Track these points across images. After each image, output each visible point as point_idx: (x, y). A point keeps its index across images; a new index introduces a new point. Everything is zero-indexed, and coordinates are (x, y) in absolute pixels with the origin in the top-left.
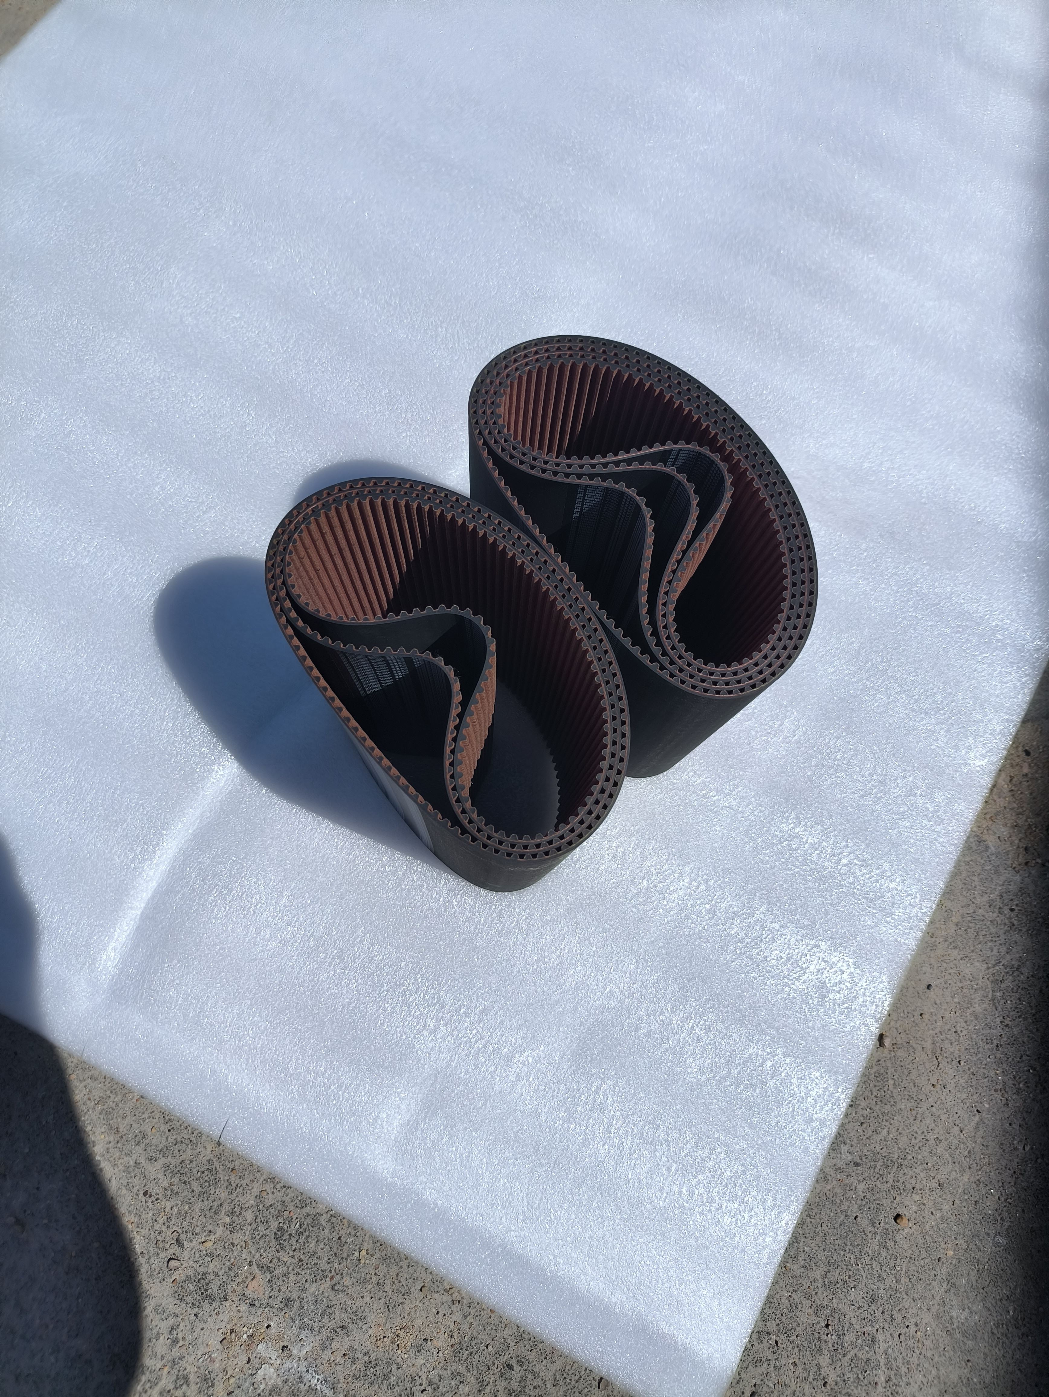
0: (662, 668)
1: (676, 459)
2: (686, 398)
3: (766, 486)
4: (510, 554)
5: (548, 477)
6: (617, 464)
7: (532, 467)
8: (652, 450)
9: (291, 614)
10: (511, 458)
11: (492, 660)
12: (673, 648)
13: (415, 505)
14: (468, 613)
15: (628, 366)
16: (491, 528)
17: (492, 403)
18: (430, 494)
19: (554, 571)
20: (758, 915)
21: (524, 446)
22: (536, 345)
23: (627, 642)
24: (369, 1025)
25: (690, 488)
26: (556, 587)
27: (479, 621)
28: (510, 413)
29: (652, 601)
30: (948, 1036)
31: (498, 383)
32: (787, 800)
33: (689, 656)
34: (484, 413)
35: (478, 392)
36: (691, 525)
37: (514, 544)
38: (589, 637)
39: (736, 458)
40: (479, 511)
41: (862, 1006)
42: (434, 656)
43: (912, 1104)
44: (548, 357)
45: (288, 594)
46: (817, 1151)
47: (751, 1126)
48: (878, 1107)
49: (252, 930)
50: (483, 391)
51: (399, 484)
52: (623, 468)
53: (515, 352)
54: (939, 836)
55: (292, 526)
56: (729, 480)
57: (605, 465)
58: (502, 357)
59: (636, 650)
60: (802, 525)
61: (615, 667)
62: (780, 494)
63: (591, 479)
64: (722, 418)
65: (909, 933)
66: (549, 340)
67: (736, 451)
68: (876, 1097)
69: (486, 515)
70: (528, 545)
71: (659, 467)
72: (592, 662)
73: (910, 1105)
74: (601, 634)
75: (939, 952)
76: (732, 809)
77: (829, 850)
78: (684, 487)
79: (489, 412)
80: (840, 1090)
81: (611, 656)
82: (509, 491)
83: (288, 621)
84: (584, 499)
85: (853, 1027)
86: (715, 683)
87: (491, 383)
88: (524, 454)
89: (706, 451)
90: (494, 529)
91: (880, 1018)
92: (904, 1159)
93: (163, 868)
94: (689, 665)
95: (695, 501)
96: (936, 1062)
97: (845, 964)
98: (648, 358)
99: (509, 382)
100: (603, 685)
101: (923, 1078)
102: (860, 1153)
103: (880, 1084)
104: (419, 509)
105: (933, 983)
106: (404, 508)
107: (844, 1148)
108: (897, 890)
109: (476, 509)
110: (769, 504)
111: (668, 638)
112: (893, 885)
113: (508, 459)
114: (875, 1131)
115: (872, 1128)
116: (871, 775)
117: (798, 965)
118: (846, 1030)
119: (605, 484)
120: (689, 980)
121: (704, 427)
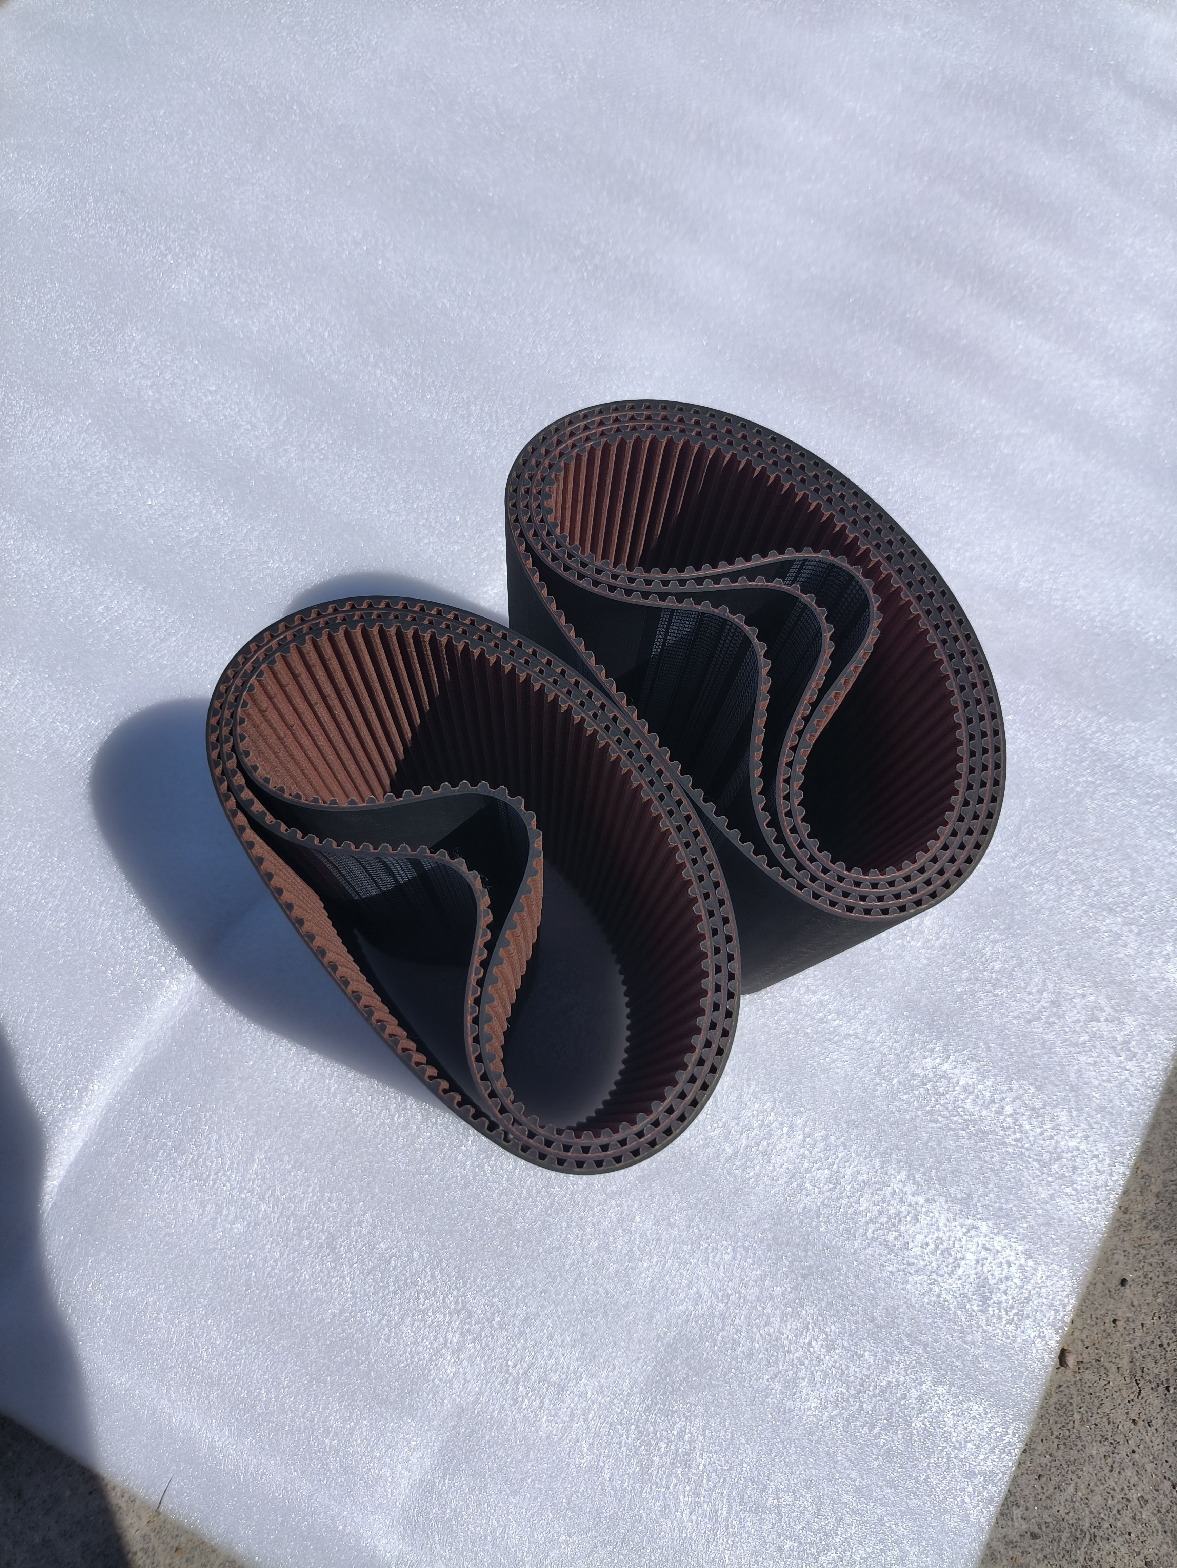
0: (786, 875)
1: (799, 573)
2: (812, 488)
3: (928, 612)
4: (564, 707)
5: (619, 598)
6: (717, 579)
7: (596, 583)
8: (767, 560)
9: (243, 795)
10: (565, 570)
11: (537, 863)
12: (801, 845)
13: (427, 637)
14: (502, 793)
15: (730, 443)
16: (537, 670)
17: (539, 493)
18: (449, 620)
19: (627, 732)
20: (896, 1185)
21: (583, 552)
22: (601, 412)
23: (734, 836)
24: (368, 1342)
25: (821, 613)
26: (630, 754)
27: (519, 804)
28: (564, 508)
29: (769, 775)
30: (1151, 1351)
31: (547, 465)
32: (930, 1025)
33: (824, 857)
34: (527, 506)
35: (518, 477)
36: (824, 665)
37: (569, 692)
38: (679, 829)
39: (885, 573)
40: (520, 645)
41: (1036, 1311)
42: (452, 857)
43: (1105, 1449)
44: (618, 430)
45: (240, 766)
46: (982, 1520)
47: (891, 1484)
48: (1060, 1452)
49: (210, 1208)
50: (527, 476)
51: (405, 607)
52: (725, 584)
53: (570, 423)
54: (1131, 1076)
55: (248, 666)
56: (875, 602)
57: (699, 581)
58: (552, 429)
59: (747, 849)
60: (981, 668)
61: (718, 874)
62: (948, 624)
63: (680, 601)
64: (863, 516)
65: (1097, 1209)
66: (619, 406)
67: (885, 563)
68: (1057, 1437)
69: (530, 651)
70: (590, 694)
71: (777, 584)
72: (683, 866)
73: (1103, 1450)
74: (696, 824)
75: (1136, 1233)
76: (857, 1037)
77: (988, 1094)
78: (812, 613)
79: (534, 505)
80: (1010, 1432)
81: (711, 856)
82: (563, 617)
83: (239, 805)
84: (668, 628)
85: (1026, 1341)
86: (863, 898)
87: (537, 465)
88: (584, 565)
89: (842, 561)
90: (541, 672)
91: (1061, 1328)
92: (1099, 1527)
93: (91, 1120)
94: (825, 871)
95: (828, 631)
96: (1135, 1388)
97: (1012, 1253)
98: (759, 432)
99: (562, 464)
100: (700, 900)
101: (1119, 1411)
102: (1039, 1520)
103: (1062, 1419)
104: (433, 640)
105: (1130, 1276)
106: (411, 640)
107: (1017, 1512)
108: (1078, 1149)
109: (515, 643)
110: (932, 638)
111: (794, 830)
112: (1073, 1143)
113: (561, 571)
114: (1058, 1488)
115: (1053, 1482)
116: (1040, 992)
117: (950, 1255)
118: (1015, 1345)
119: (699, 607)
120: (804, 1277)
121: (838, 529)
